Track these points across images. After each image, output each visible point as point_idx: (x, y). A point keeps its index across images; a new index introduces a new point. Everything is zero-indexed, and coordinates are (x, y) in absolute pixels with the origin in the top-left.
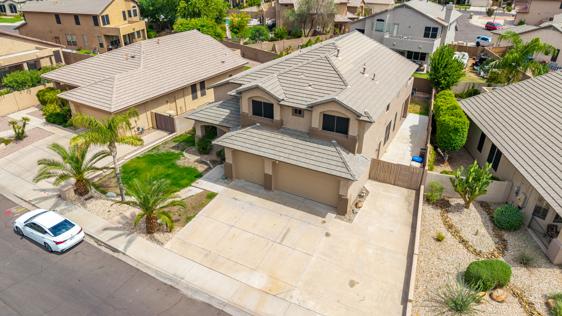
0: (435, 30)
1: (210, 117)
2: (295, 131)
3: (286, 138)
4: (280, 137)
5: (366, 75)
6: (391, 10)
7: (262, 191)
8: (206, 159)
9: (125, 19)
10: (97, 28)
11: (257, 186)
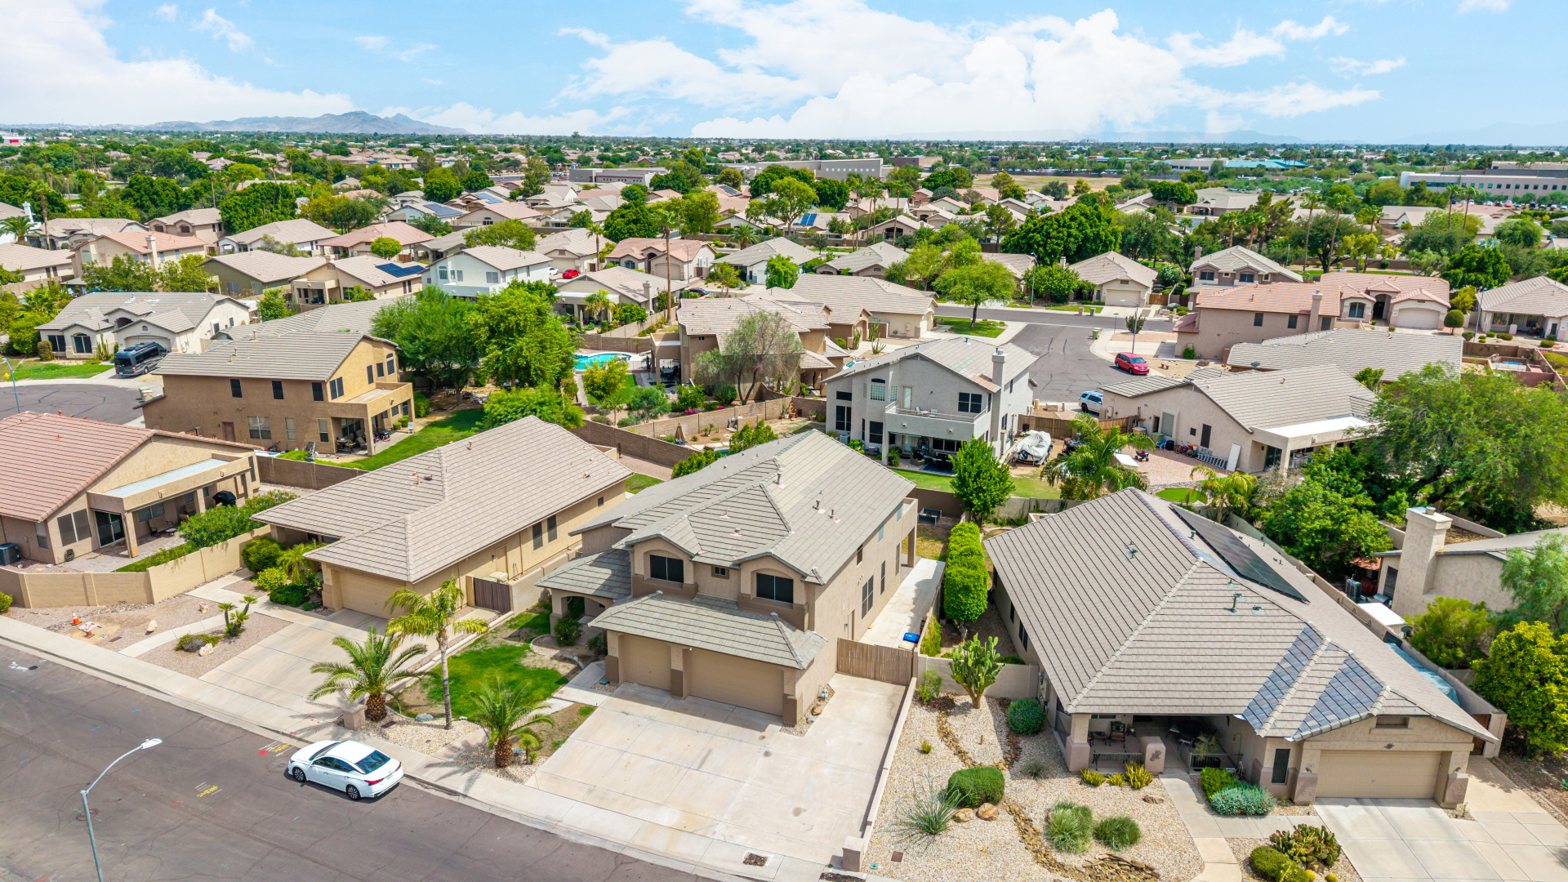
0: (977, 398)
1: (579, 584)
2: (717, 599)
3: (704, 611)
4: (694, 610)
5: (821, 511)
6: (894, 364)
7: (668, 699)
8: (571, 653)
9: (371, 380)
10: (319, 404)
11: (659, 692)
